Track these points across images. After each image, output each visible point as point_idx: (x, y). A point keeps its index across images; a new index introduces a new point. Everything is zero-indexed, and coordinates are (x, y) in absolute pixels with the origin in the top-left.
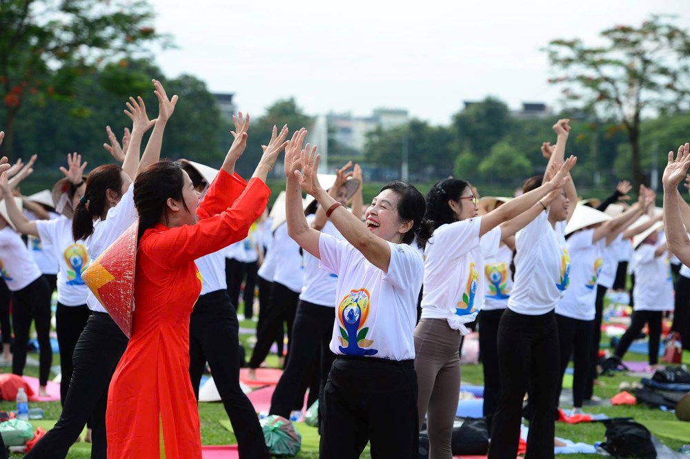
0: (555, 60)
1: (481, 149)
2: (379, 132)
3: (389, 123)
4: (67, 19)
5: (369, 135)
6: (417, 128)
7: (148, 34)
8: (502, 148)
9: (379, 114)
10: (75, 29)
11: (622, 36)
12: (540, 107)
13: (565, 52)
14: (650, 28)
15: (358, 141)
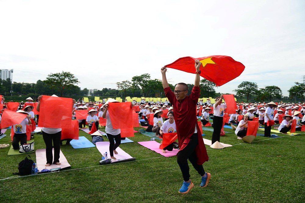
0: (117, 84)
1: (105, 93)
2: (95, 91)
3: (96, 90)
4: (68, 80)
5: (94, 91)
6: (99, 91)
7: (77, 81)
8: (107, 93)
9: (94, 89)
10: (70, 81)
11: (124, 82)
12: (110, 89)
13: (118, 83)
14: (126, 81)
15: (93, 92)
